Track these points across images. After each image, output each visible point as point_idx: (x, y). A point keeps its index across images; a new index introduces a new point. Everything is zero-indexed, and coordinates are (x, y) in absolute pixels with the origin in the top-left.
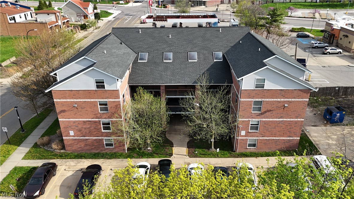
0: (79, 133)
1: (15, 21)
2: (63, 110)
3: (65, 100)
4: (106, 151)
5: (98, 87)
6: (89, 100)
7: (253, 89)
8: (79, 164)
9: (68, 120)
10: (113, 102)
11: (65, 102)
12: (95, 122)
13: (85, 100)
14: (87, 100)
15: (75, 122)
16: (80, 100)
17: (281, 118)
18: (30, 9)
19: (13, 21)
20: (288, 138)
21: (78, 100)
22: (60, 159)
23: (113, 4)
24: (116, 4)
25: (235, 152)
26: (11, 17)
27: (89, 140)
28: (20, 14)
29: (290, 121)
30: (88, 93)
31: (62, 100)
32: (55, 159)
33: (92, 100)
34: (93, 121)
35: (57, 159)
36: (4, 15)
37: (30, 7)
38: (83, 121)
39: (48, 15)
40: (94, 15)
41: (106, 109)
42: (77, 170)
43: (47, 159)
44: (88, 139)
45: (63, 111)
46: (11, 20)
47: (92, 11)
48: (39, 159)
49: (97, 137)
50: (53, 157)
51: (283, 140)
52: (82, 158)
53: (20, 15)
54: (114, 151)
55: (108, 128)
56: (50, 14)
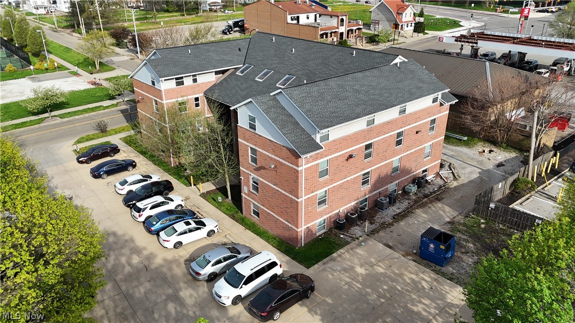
1: (298, 22)
18: (327, 8)
19: (295, 22)
23: (496, 12)
24: (501, 12)
26: (294, 17)
28: (308, 14)
36: (285, 12)
37: (327, 7)
39: (331, 17)
40: (413, 25)
46: (292, 19)
47: (411, 19)
53: (307, 16)
56: (333, 17)
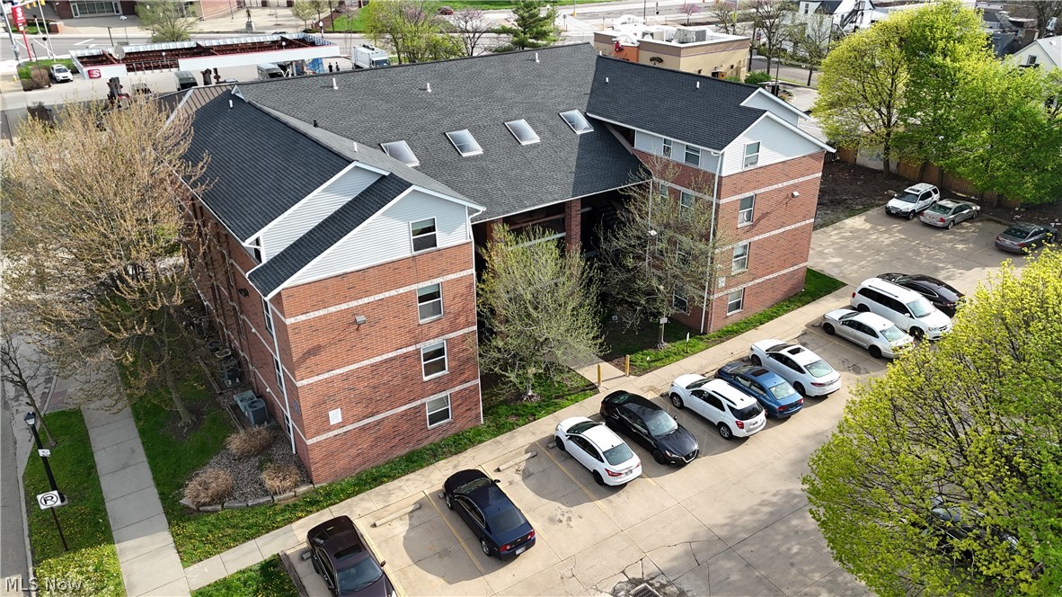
0: (359, 409)
2: (314, 348)
3: (322, 312)
4: (431, 439)
5: (418, 245)
6: (393, 293)
7: (741, 171)
8: (393, 499)
9: (326, 376)
10: (458, 280)
11: (320, 318)
12: (406, 356)
13: (381, 296)
14: (387, 294)
15: (346, 377)
16: (366, 300)
17: (782, 226)
20: (791, 269)
21: (361, 302)
22: (318, 511)
25: (705, 333)
27: (386, 422)
29: (796, 229)
30: (390, 272)
31: (312, 315)
32: (300, 518)
33: (401, 291)
34: (400, 356)
35: (306, 515)
38: (372, 365)
41: (437, 309)
42: (411, 512)
43: (278, 528)
44: (383, 419)
45: (314, 351)
48: (248, 539)
49: (410, 402)
50: (287, 515)
51: (784, 275)
52: (382, 483)
54: (453, 431)
55: (440, 365)
